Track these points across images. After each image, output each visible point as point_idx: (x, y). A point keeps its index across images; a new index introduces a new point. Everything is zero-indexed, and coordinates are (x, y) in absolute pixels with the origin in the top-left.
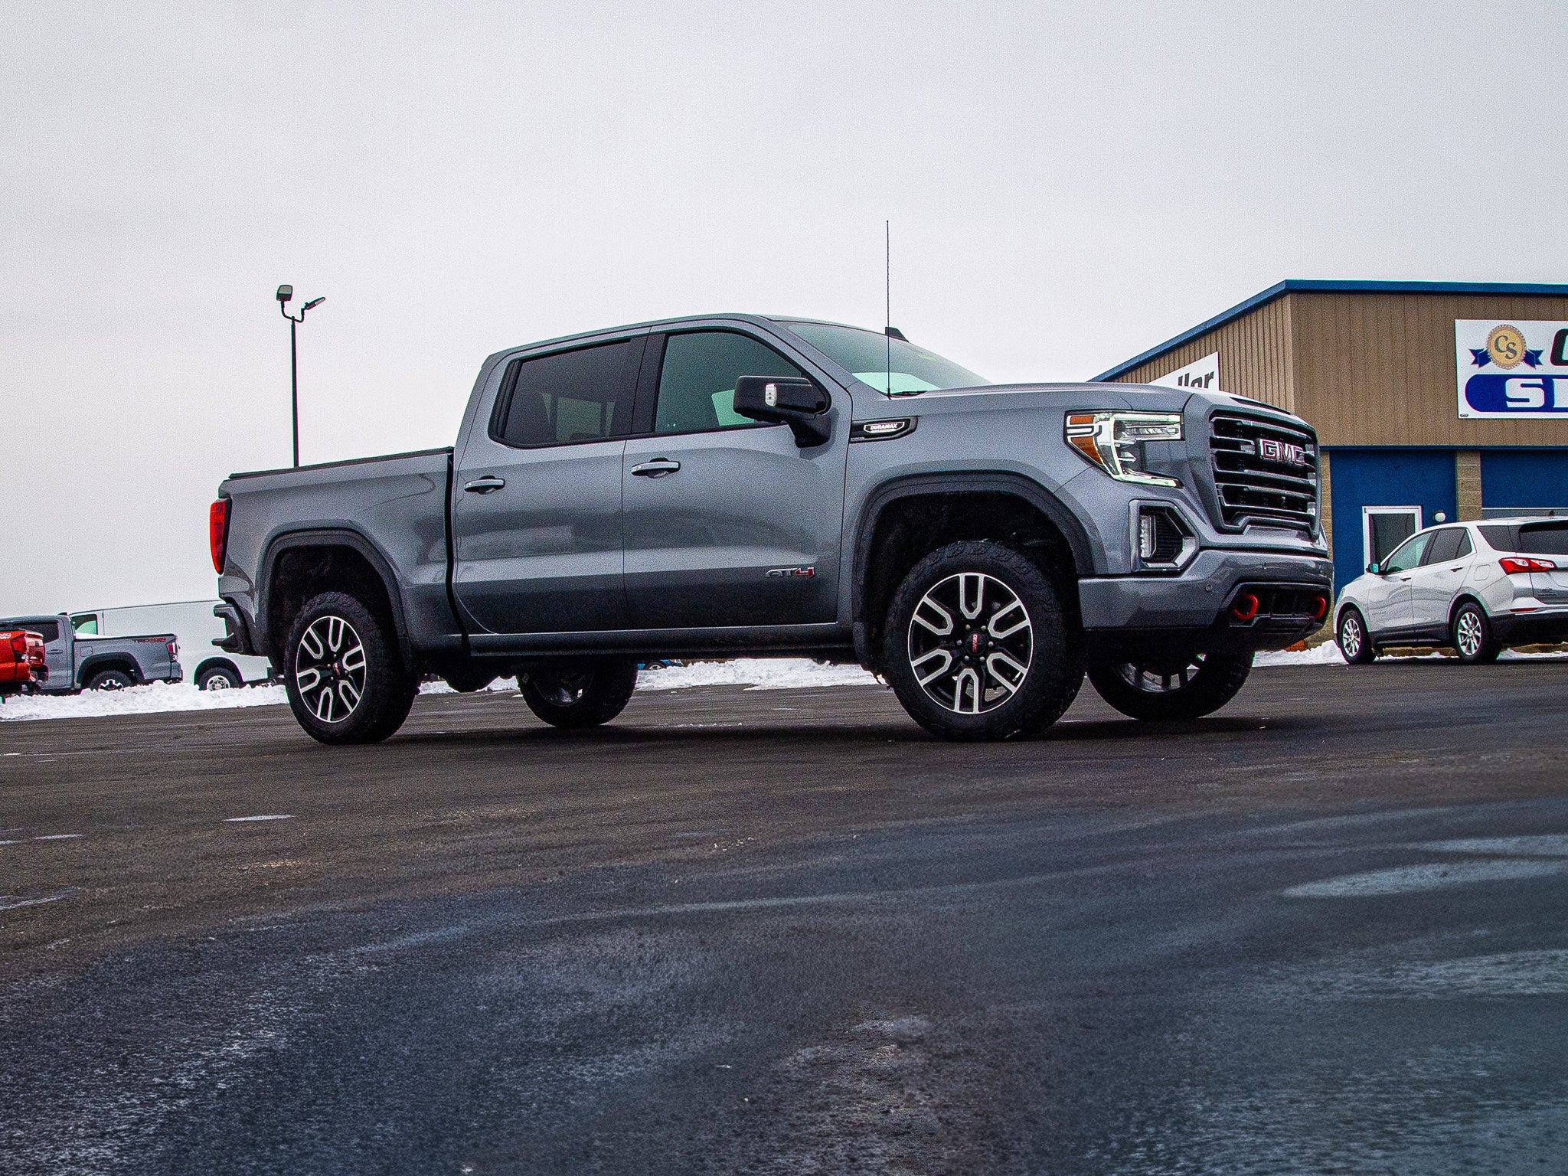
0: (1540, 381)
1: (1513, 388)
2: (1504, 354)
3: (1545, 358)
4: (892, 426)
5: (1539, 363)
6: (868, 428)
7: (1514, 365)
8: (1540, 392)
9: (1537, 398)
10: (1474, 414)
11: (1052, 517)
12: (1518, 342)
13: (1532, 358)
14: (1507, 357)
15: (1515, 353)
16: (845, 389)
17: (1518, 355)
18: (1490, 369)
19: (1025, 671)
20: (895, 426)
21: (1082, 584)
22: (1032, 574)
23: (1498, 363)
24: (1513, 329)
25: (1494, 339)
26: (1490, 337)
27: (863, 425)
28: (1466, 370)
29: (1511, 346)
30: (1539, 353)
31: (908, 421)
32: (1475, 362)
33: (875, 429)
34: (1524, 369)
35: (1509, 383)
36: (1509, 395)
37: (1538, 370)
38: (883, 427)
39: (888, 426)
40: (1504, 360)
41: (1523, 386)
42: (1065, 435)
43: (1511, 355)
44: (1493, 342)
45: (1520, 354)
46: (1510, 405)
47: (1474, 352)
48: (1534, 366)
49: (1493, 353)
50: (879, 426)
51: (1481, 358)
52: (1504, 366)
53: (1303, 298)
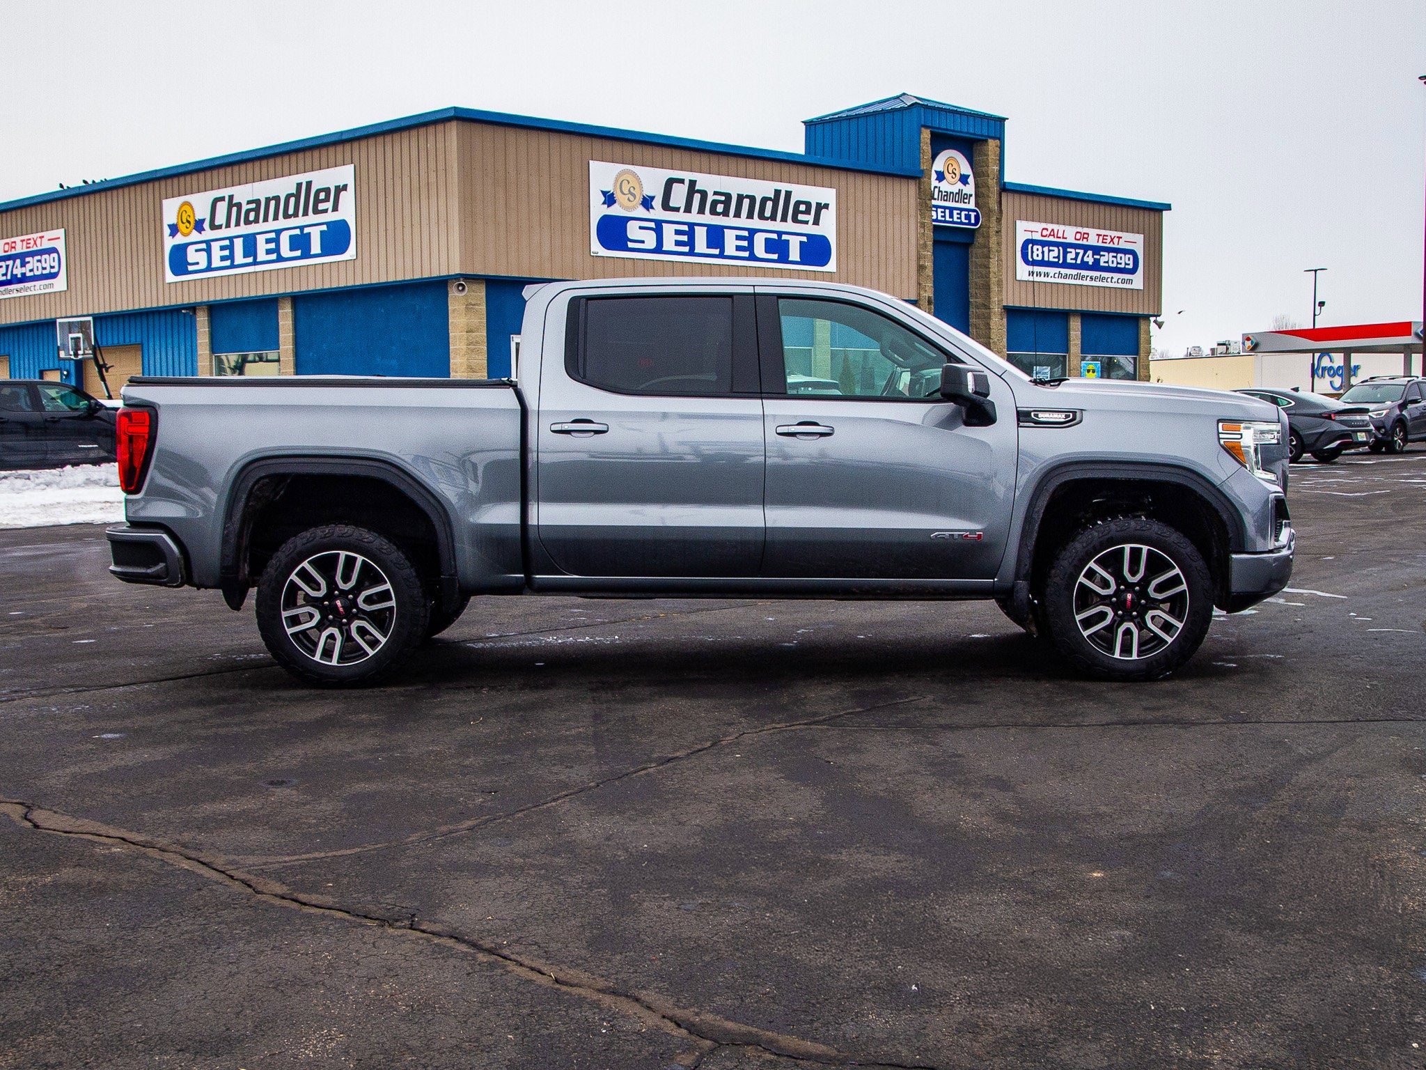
0: (652, 225)
1: (633, 230)
2: (627, 196)
3: (657, 203)
4: (1060, 416)
5: (652, 208)
6: (1036, 416)
7: (634, 208)
8: (653, 235)
9: (650, 240)
10: (604, 252)
11: (1214, 504)
12: (637, 186)
13: (647, 203)
14: (629, 199)
15: (634, 196)
16: (1000, 377)
17: (637, 199)
18: (615, 210)
19: (1180, 625)
20: (1064, 416)
21: (1236, 559)
22: (1188, 548)
23: (621, 205)
24: (634, 175)
25: (619, 182)
26: (617, 180)
27: (1030, 412)
28: (598, 210)
29: (632, 190)
30: (652, 198)
31: (1074, 413)
32: (604, 203)
33: (1043, 417)
34: (641, 212)
35: (630, 224)
36: (630, 236)
37: (652, 214)
38: (1051, 416)
39: (1056, 415)
40: (626, 203)
41: (641, 228)
42: (1219, 439)
43: (632, 198)
44: (618, 187)
45: (639, 199)
46: (630, 245)
47: (604, 193)
48: (648, 210)
49: (618, 196)
50: (1047, 415)
51: (609, 199)
52: (627, 208)
53: (467, 125)
